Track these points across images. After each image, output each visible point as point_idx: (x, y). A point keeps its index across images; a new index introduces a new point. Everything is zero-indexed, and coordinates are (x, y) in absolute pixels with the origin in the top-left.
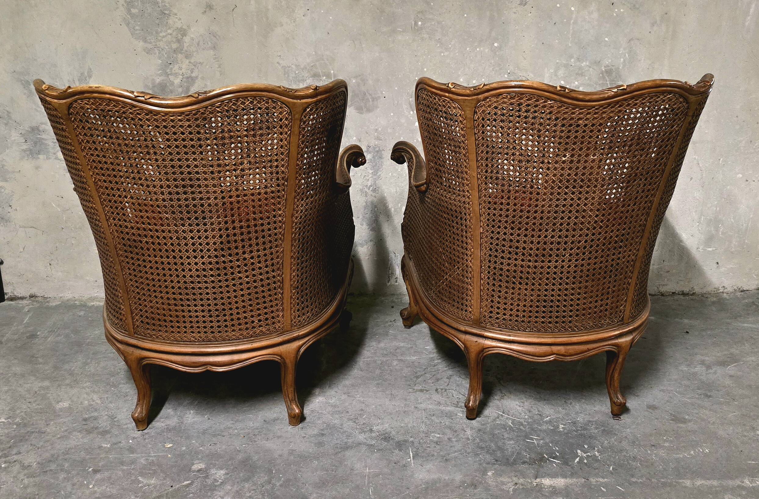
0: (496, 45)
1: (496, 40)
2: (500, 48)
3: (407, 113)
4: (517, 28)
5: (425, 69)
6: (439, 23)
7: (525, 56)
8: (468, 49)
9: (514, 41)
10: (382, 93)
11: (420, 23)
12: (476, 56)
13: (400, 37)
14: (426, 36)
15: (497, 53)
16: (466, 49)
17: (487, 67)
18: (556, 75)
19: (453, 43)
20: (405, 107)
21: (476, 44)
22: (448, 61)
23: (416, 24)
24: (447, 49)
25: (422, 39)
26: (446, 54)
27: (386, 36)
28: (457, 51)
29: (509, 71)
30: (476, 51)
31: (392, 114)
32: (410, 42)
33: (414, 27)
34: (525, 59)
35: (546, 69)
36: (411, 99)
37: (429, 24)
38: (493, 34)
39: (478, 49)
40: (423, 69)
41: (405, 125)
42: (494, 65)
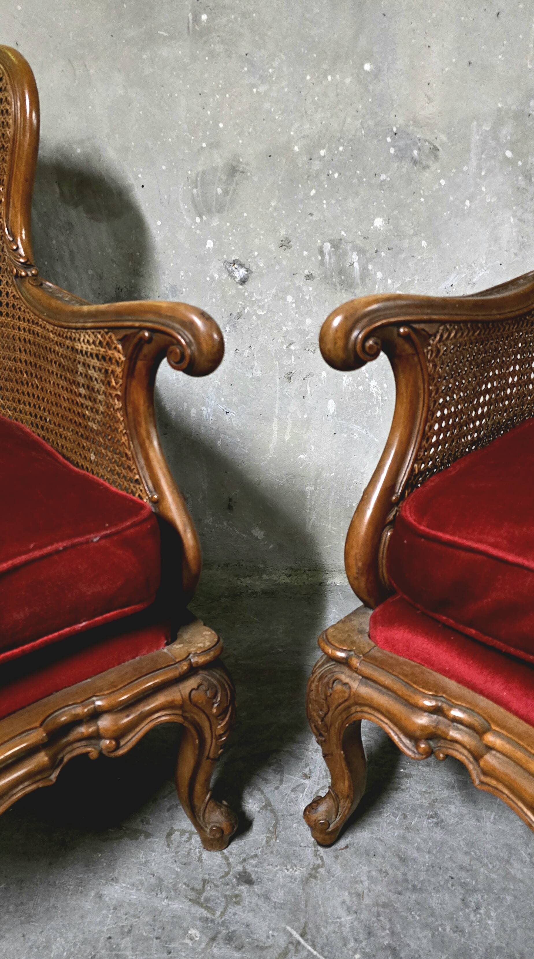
0: (367, 67)
1: (368, 57)
2: (376, 74)
3: (188, 221)
4: (414, 24)
5: (221, 125)
6: (244, 15)
7: (430, 93)
8: (308, 77)
9: (406, 59)
10: (137, 178)
11: (204, 17)
12: (326, 95)
13: (164, 52)
14: (219, 48)
15: (371, 88)
16: (304, 78)
17: (349, 120)
18: (496, 138)
19: (276, 63)
20: (184, 207)
21: (325, 67)
22: (267, 105)
23: (196, 19)
24: (264, 79)
25: (212, 55)
26: (263, 89)
27: (136, 50)
28: (285, 83)
29: (395, 129)
30: (325, 83)
31: (159, 223)
32: (187, 60)
33: (194, 27)
34: (430, 100)
35: (475, 123)
36: (195, 191)
37: (224, 20)
38: (363, 42)
39: (329, 78)
40: (216, 124)
41: (187, 245)
42: (364, 116)
